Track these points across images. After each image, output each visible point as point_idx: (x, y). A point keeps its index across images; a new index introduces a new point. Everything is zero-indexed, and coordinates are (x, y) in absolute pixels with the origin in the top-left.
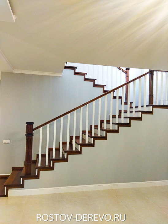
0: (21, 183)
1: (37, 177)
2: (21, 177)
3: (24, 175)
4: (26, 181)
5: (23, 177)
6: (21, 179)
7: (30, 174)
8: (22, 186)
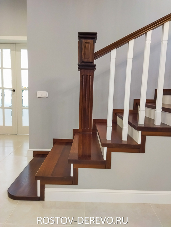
0: (72, 175)
1: (106, 165)
2: (70, 162)
3: (76, 158)
4: (81, 171)
5: (74, 162)
6: (72, 165)
7: (90, 156)
8: (74, 181)
